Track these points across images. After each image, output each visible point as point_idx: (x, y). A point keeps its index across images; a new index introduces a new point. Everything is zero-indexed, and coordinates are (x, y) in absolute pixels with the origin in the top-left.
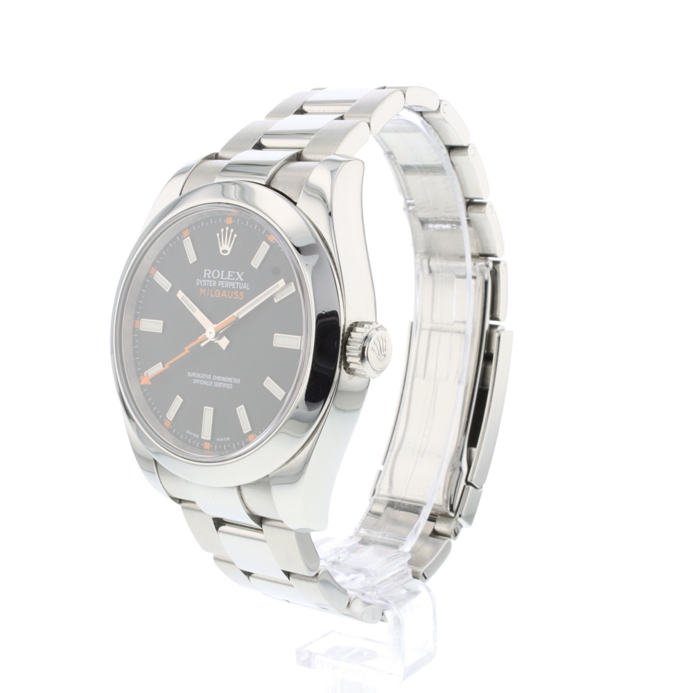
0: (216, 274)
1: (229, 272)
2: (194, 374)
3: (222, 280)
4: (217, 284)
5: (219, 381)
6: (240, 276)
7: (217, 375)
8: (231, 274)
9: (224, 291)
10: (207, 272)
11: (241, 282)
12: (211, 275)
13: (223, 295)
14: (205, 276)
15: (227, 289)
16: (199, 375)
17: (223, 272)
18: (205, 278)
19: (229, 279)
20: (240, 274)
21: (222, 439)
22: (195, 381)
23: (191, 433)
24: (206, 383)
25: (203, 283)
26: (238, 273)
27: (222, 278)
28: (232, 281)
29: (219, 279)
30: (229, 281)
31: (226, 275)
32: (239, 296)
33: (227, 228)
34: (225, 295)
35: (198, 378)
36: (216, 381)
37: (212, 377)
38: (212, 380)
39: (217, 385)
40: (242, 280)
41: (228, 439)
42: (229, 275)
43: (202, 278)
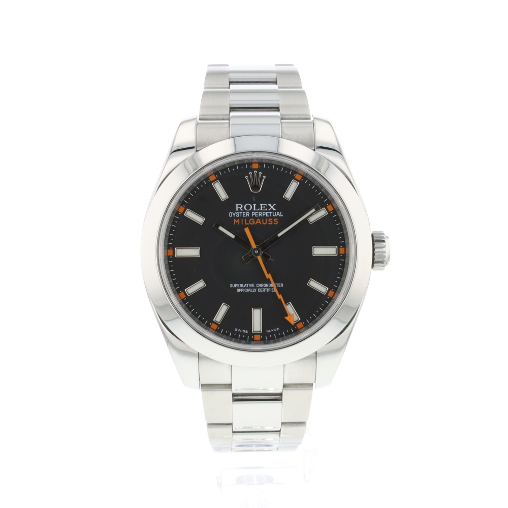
0: (248, 207)
1: (261, 205)
2: (236, 285)
3: (255, 211)
4: (251, 215)
5: (262, 288)
6: (272, 207)
7: (260, 283)
8: (263, 206)
9: (258, 219)
10: (239, 206)
11: (274, 211)
12: (243, 208)
13: (257, 222)
14: (237, 210)
15: (261, 218)
16: (241, 285)
17: (255, 205)
18: (237, 211)
19: (261, 209)
20: (272, 205)
21: (272, 330)
22: (239, 290)
23: (240, 330)
24: (250, 290)
25: (236, 214)
26: (270, 205)
27: (254, 209)
28: (266, 211)
29: (252, 210)
30: (262, 211)
31: (258, 207)
32: (273, 222)
33: (255, 172)
34: (260, 222)
35: (241, 288)
36: (260, 288)
37: (255, 285)
38: (255, 287)
39: (260, 290)
40: (274, 209)
41: (278, 329)
42: (261, 207)
43: (234, 211)
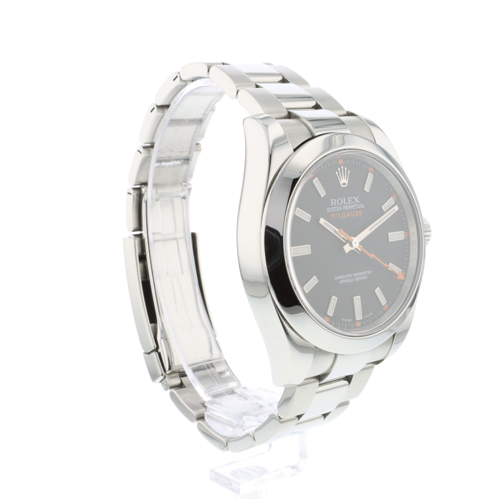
0: (340, 201)
1: (349, 198)
2: (339, 277)
3: (345, 205)
4: (342, 209)
5: (358, 277)
6: (356, 200)
7: (355, 273)
8: (350, 199)
9: (348, 212)
10: (334, 201)
11: (358, 203)
12: (336, 203)
13: (348, 215)
14: (332, 205)
15: (349, 210)
16: (343, 277)
17: (344, 199)
18: (333, 206)
19: (349, 203)
21: (368, 316)
22: (341, 282)
23: (345, 320)
24: (349, 281)
25: (332, 210)
26: (355, 198)
27: (345, 203)
28: (352, 204)
29: (343, 205)
30: (350, 204)
31: (347, 201)
32: (359, 214)
33: (342, 167)
34: (349, 215)
35: (343, 279)
36: (356, 277)
37: (352, 275)
38: (353, 277)
39: (357, 279)
40: (358, 202)
41: (372, 313)
42: (349, 201)
43: (331, 207)
